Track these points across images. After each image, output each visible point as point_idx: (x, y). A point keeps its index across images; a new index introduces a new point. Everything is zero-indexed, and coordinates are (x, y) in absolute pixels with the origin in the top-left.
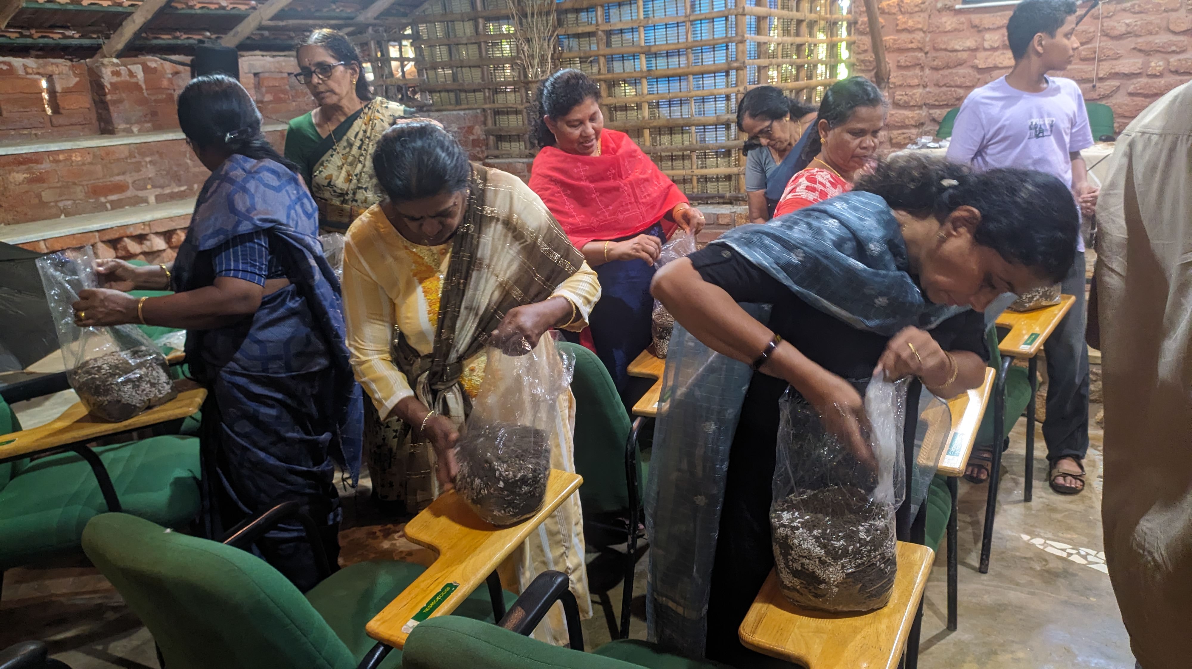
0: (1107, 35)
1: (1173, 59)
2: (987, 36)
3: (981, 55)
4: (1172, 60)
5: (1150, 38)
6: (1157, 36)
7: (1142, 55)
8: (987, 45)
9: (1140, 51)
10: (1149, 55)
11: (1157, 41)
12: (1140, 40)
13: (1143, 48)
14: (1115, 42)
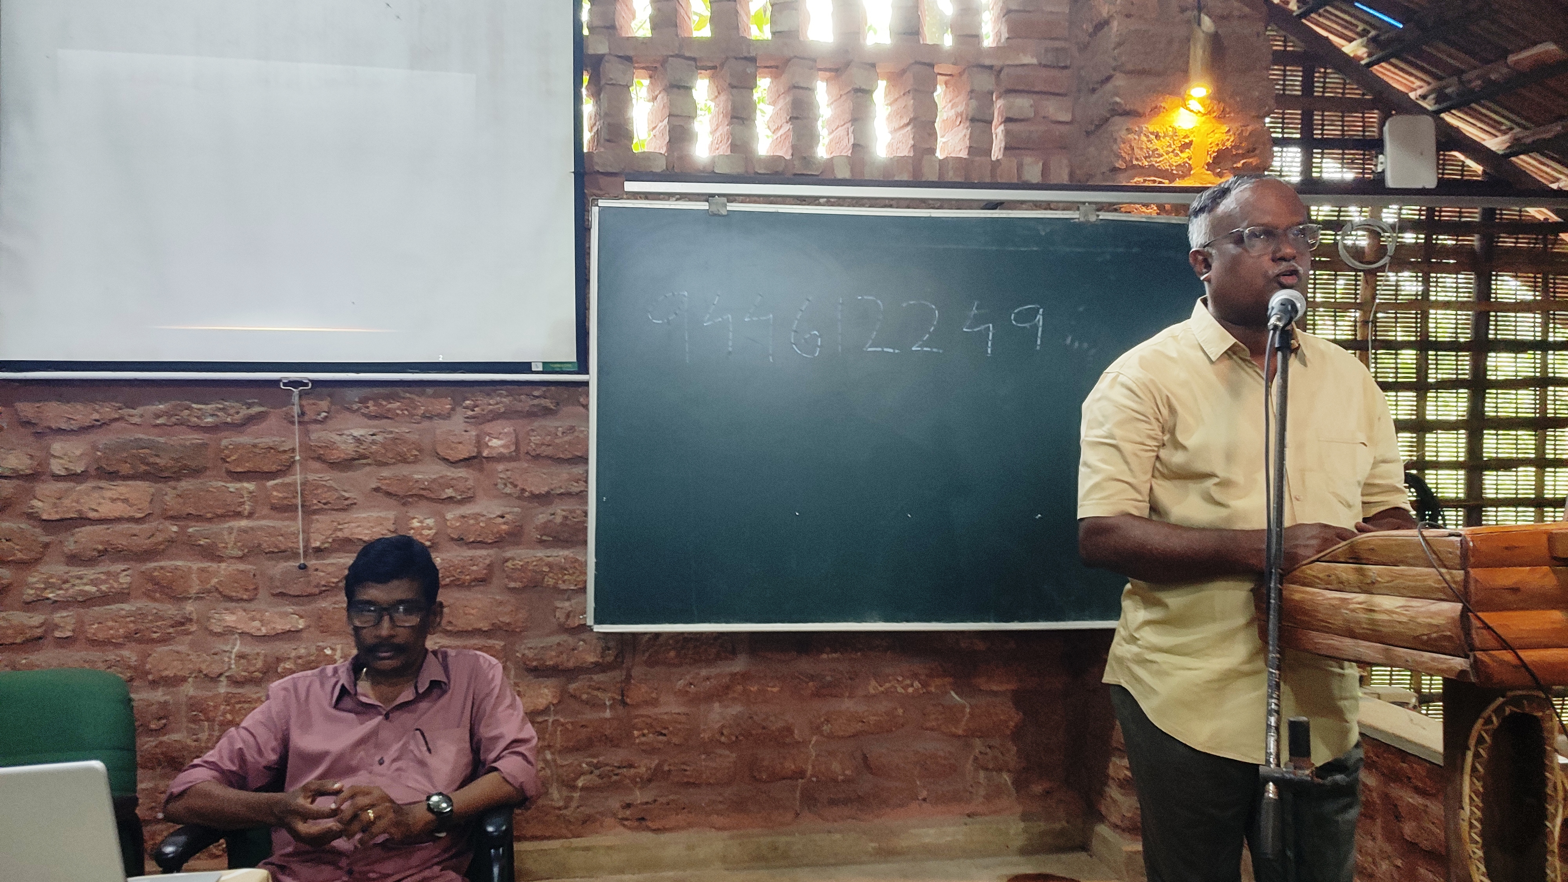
0: (319, 458)
1: (452, 514)
2: (57, 447)
3: (47, 489)
4: (449, 516)
5: (404, 470)
6: (419, 467)
7: (392, 502)
8: (56, 467)
9: (388, 494)
10: (404, 504)
11: (416, 476)
12: (386, 473)
13: (391, 490)
14: (336, 474)
